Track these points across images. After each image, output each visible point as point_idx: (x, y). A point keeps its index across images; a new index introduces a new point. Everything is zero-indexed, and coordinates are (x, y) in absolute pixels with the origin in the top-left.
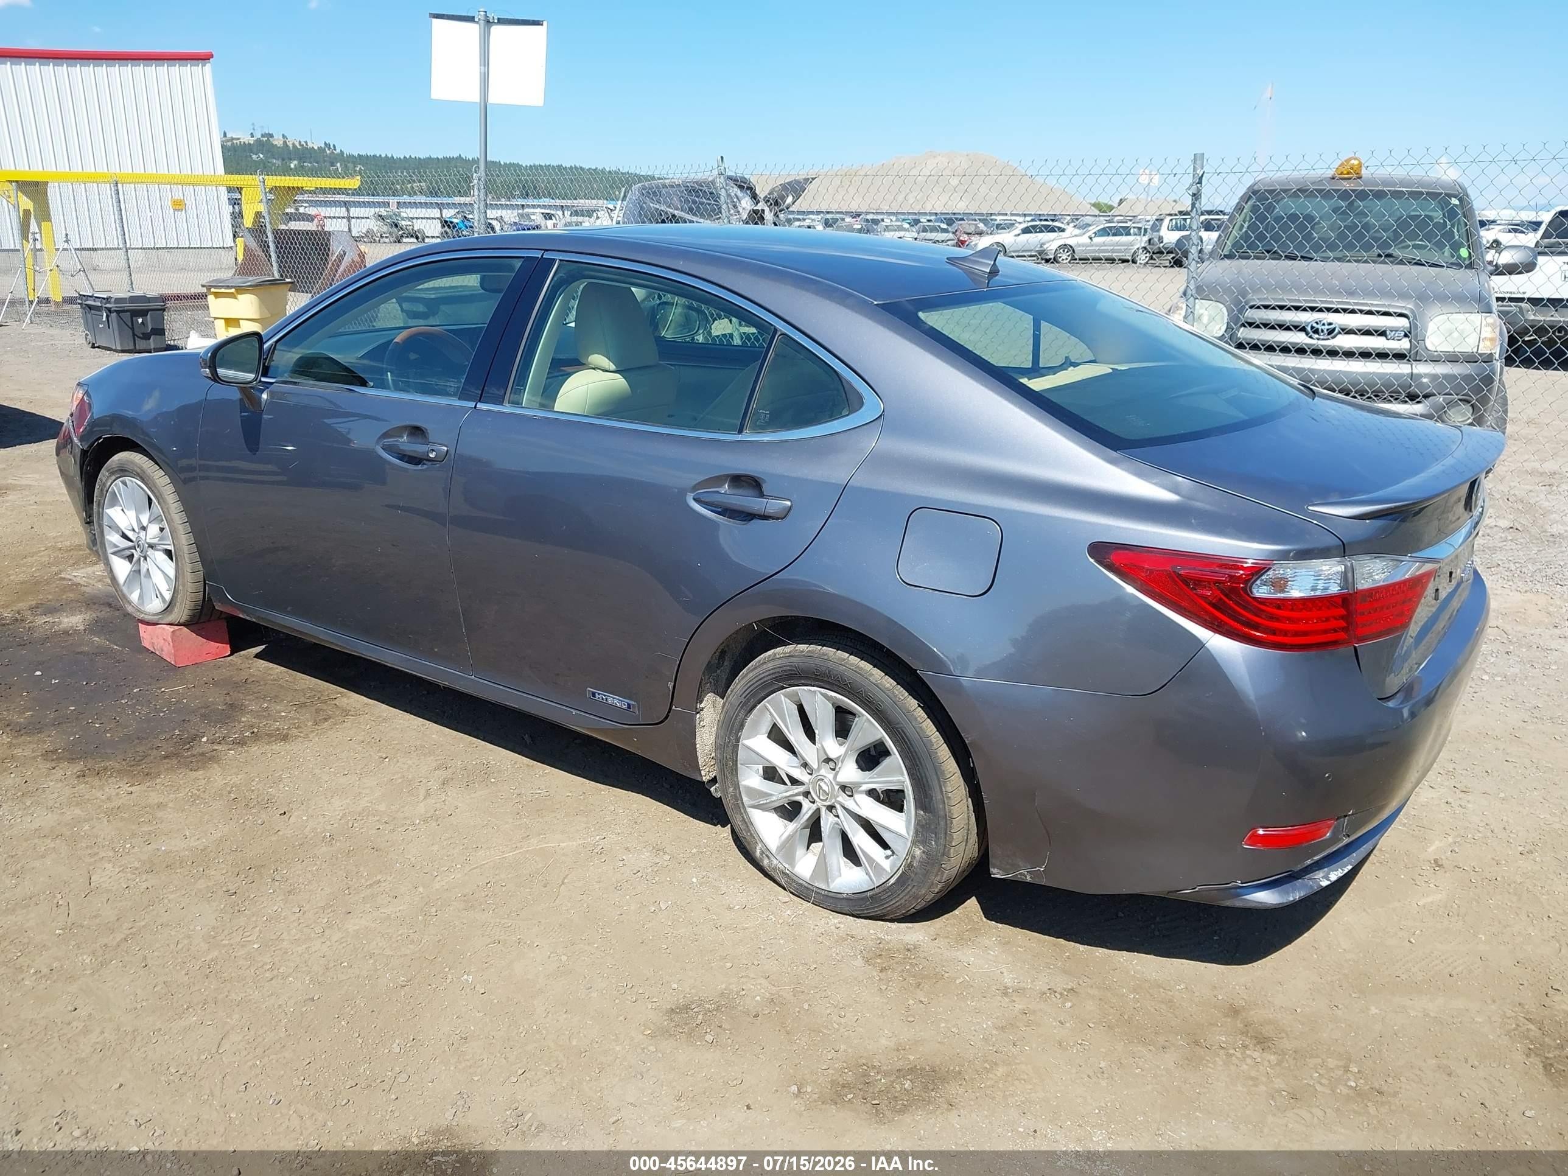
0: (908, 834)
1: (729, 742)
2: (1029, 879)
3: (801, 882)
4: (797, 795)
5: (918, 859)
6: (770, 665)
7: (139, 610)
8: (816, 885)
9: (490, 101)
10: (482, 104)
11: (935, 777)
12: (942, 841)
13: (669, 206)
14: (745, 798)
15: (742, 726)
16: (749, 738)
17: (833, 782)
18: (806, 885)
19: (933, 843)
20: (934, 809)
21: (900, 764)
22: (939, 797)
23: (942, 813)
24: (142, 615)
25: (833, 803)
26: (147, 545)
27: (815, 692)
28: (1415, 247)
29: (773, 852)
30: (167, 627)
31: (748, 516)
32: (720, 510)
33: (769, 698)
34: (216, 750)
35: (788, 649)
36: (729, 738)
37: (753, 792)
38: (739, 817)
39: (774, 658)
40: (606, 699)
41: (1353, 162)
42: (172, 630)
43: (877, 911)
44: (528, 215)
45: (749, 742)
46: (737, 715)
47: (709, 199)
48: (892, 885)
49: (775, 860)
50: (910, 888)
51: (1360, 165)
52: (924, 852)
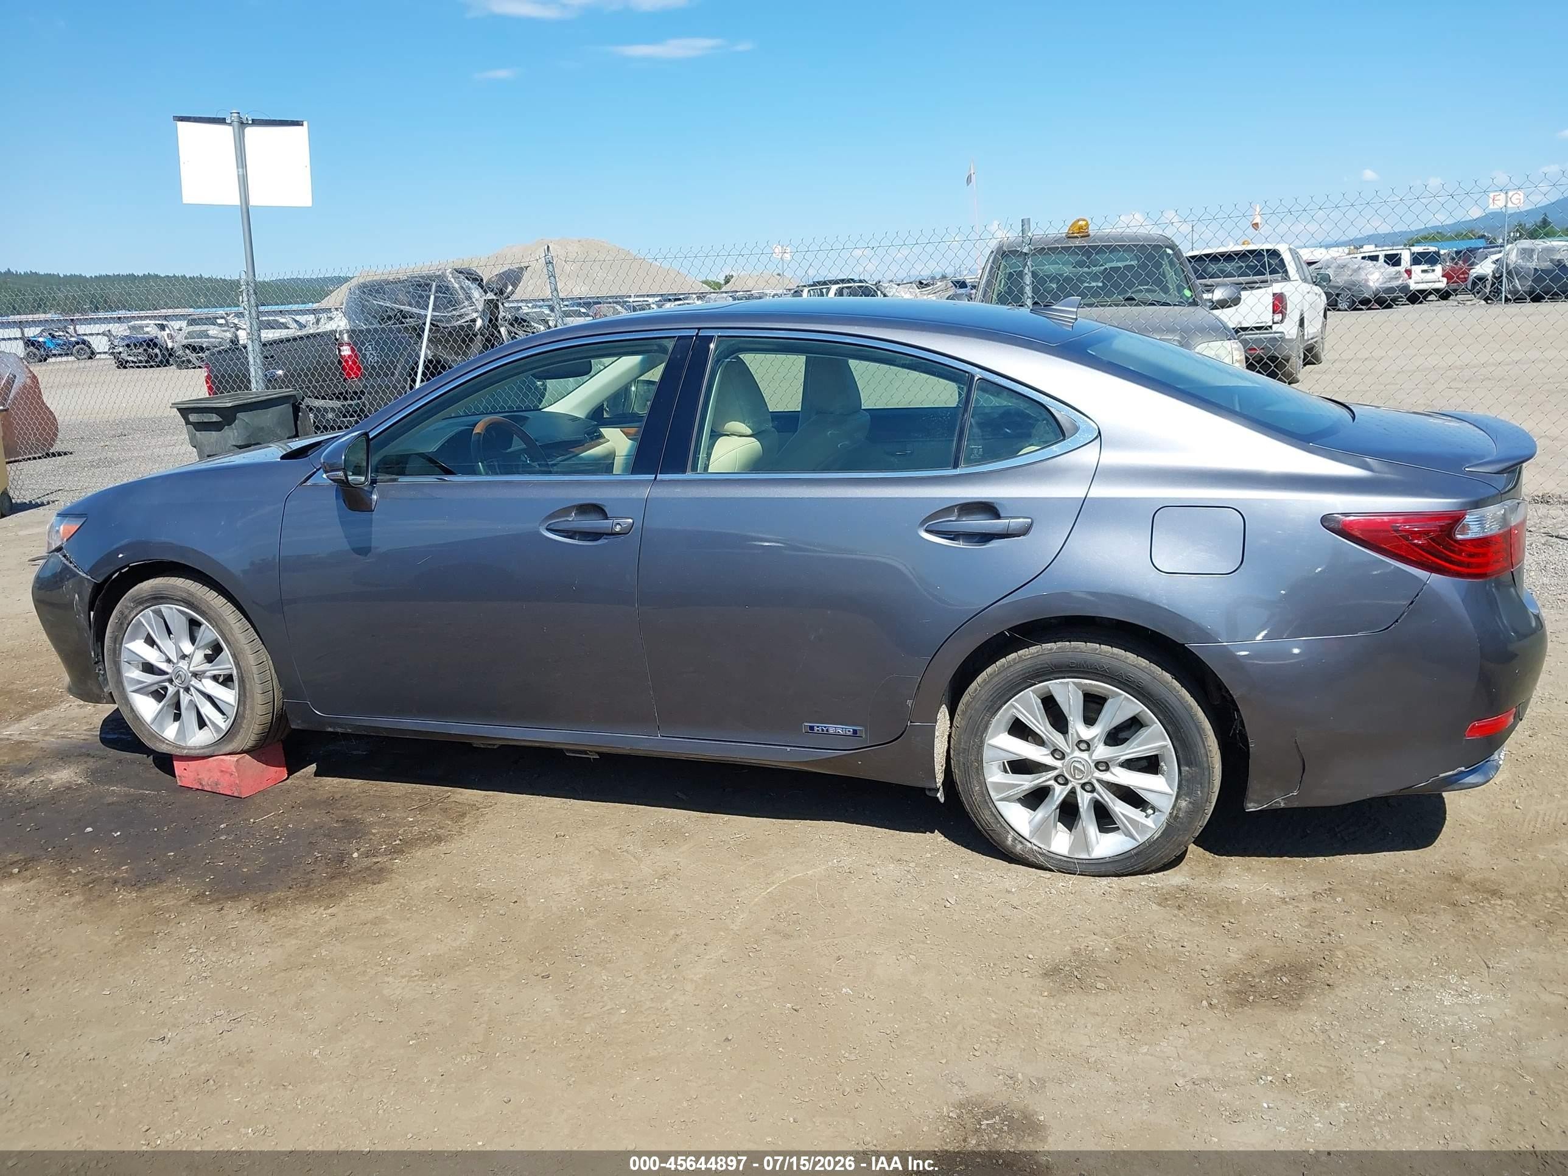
0: (1172, 790)
1: (974, 745)
2: (1282, 805)
3: (1059, 857)
4: (1049, 779)
5: (1184, 810)
6: (1019, 667)
7: (178, 747)
8: (1076, 857)
9: (251, 204)
10: (244, 206)
11: (1198, 735)
12: (1206, 790)
13: (395, 303)
14: (992, 793)
15: (986, 727)
16: (993, 737)
17: (1090, 761)
18: (1065, 859)
19: (1199, 792)
20: (1200, 762)
21: (1162, 731)
22: (1203, 751)
23: (1206, 765)
24: (186, 751)
25: (1090, 780)
26: (190, 675)
27: (1068, 683)
28: (1148, 291)
29: (1027, 835)
30: (228, 758)
31: (985, 537)
32: (952, 536)
33: (1017, 696)
34: (378, 862)
35: (1033, 649)
36: (974, 741)
37: (999, 787)
38: (987, 812)
39: (1021, 659)
40: (827, 730)
41: (1080, 223)
42: (236, 759)
43: (1142, 866)
44: (141, 327)
45: (993, 742)
46: (983, 718)
47: (444, 293)
48: (1157, 839)
49: (1029, 845)
50: (1176, 837)
51: (1087, 225)
52: (1190, 802)
